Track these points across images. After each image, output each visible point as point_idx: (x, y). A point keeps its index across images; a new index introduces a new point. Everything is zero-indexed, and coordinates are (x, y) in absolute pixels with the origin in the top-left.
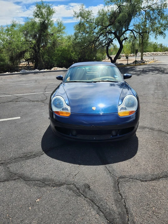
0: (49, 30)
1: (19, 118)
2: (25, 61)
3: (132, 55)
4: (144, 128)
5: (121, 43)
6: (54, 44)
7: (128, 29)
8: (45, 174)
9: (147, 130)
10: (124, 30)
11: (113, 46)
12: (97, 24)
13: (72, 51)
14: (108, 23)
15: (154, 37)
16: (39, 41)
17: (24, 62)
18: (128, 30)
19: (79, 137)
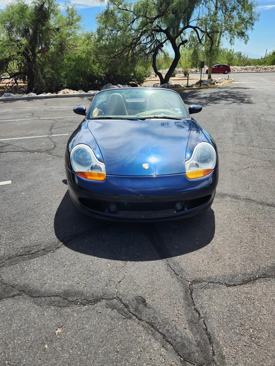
0: (52, 22)
1: (9, 182)
2: (9, 77)
3: (193, 70)
4: (223, 196)
5: (176, 49)
6: (62, 47)
7: (188, 24)
8: (66, 283)
9: (229, 199)
10: (182, 26)
11: (163, 54)
12: (137, 13)
13: (94, 60)
14: (154, 13)
15: (229, 40)
16: (33, 42)
17: (7, 78)
18: (188, 26)
19: (122, 214)
